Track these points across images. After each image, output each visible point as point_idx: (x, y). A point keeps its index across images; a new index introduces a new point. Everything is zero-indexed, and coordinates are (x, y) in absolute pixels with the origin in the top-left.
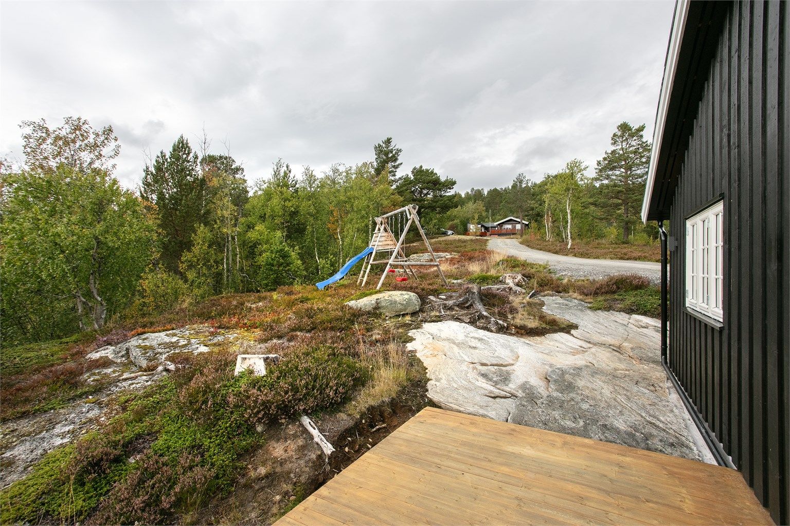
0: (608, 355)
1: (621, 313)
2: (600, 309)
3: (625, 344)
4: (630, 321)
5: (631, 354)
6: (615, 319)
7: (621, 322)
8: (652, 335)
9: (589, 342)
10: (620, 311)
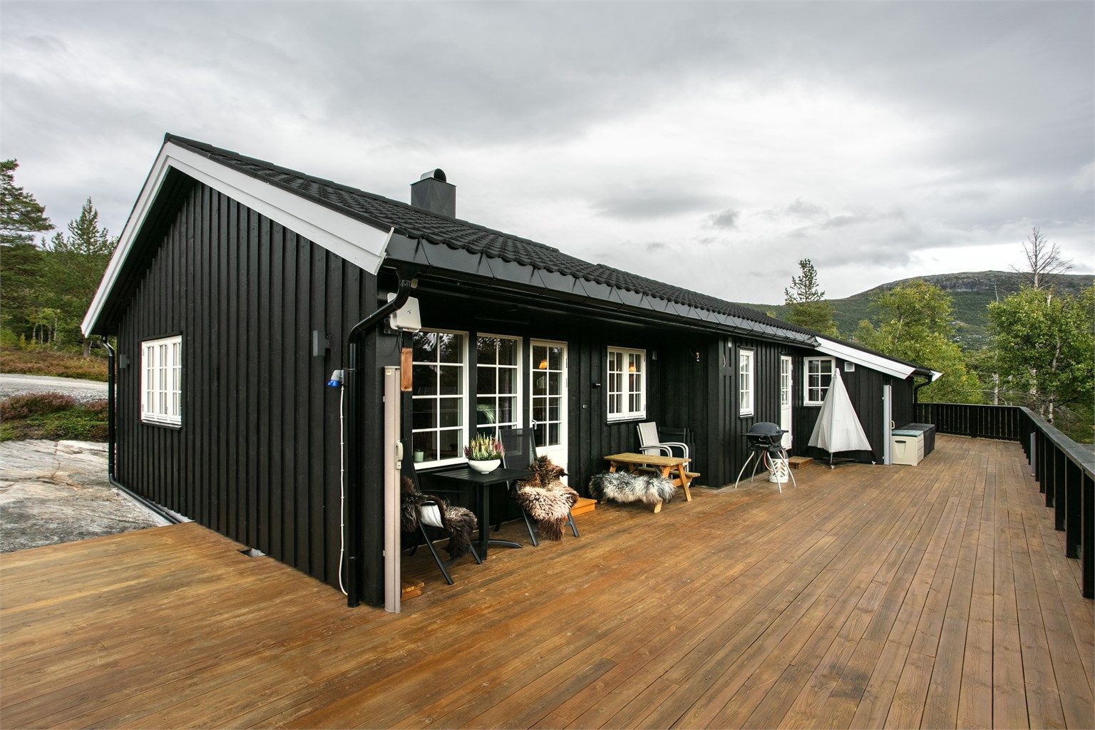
0: (41, 487)
1: (44, 441)
2: (9, 439)
3: (59, 473)
4: (57, 448)
5: (70, 481)
6: (35, 448)
7: (46, 451)
8: (89, 459)
9: (6, 480)
10: (41, 439)
